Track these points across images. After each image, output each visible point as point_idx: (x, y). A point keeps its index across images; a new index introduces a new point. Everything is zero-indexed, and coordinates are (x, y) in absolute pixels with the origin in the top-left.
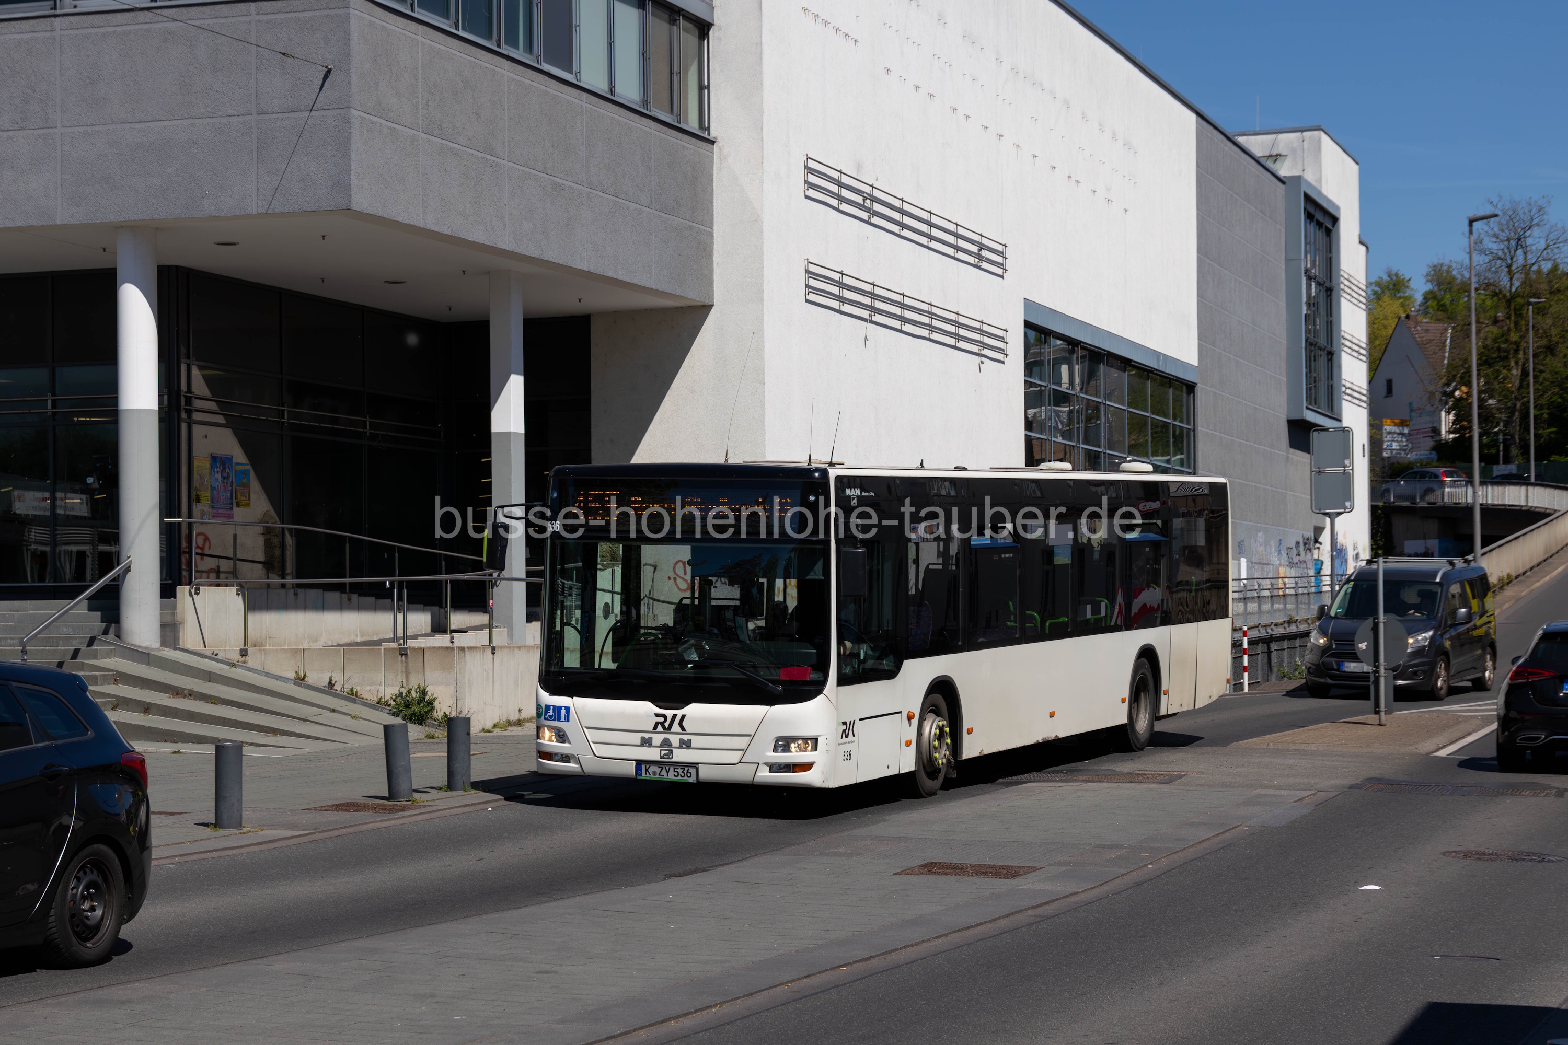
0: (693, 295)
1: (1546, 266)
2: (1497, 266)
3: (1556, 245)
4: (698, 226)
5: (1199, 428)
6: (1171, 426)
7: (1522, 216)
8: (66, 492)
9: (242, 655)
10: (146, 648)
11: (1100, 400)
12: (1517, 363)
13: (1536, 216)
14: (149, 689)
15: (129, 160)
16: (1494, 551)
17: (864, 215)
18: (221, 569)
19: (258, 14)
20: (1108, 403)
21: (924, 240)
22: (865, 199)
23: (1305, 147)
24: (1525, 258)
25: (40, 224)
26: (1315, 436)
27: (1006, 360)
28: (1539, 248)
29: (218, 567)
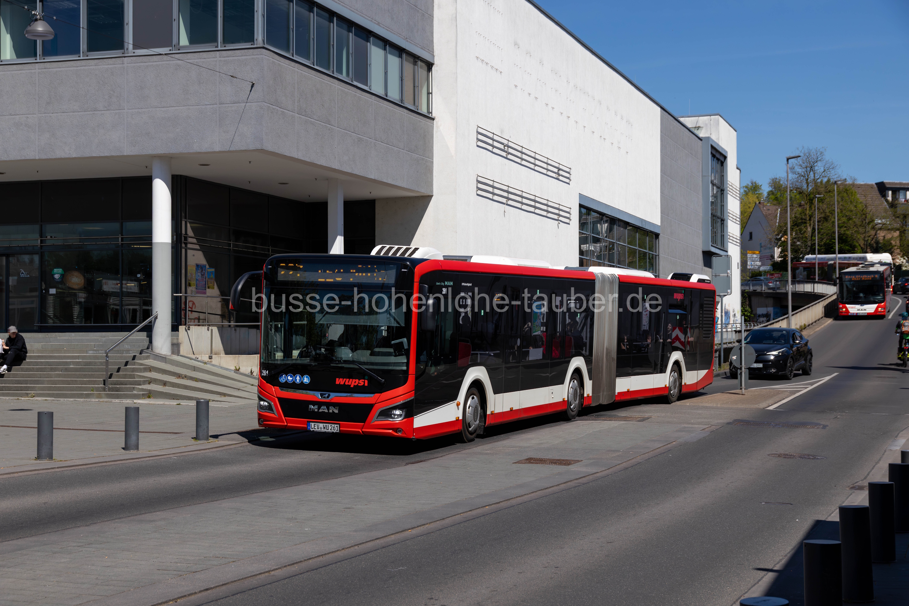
0: (424, 191)
1: (825, 180)
2: (801, 180)
3: (829, 170)
4: (426, 158)
5: (661, 255)
6: (648, 254)
7: (813, 156)
8: (127, 280)
9: (210, 359)
10: (164, 355)
11: (614, 241)
12: (810, 225)
13: (819, 156)
14: (166, 374)
15: (159, 125)
16: (798, 314)
17: (504, 154)
18: (200, 318)
19: (220, 57)
20: (618, 243)
21: (532, 166)
22: (505, 146)
23: (712, 123)
24: (814, 176)
25: (116, 155)
26: (714, 259)
27: (571, 223)
28: (821, 171)
29: (199, 317)
